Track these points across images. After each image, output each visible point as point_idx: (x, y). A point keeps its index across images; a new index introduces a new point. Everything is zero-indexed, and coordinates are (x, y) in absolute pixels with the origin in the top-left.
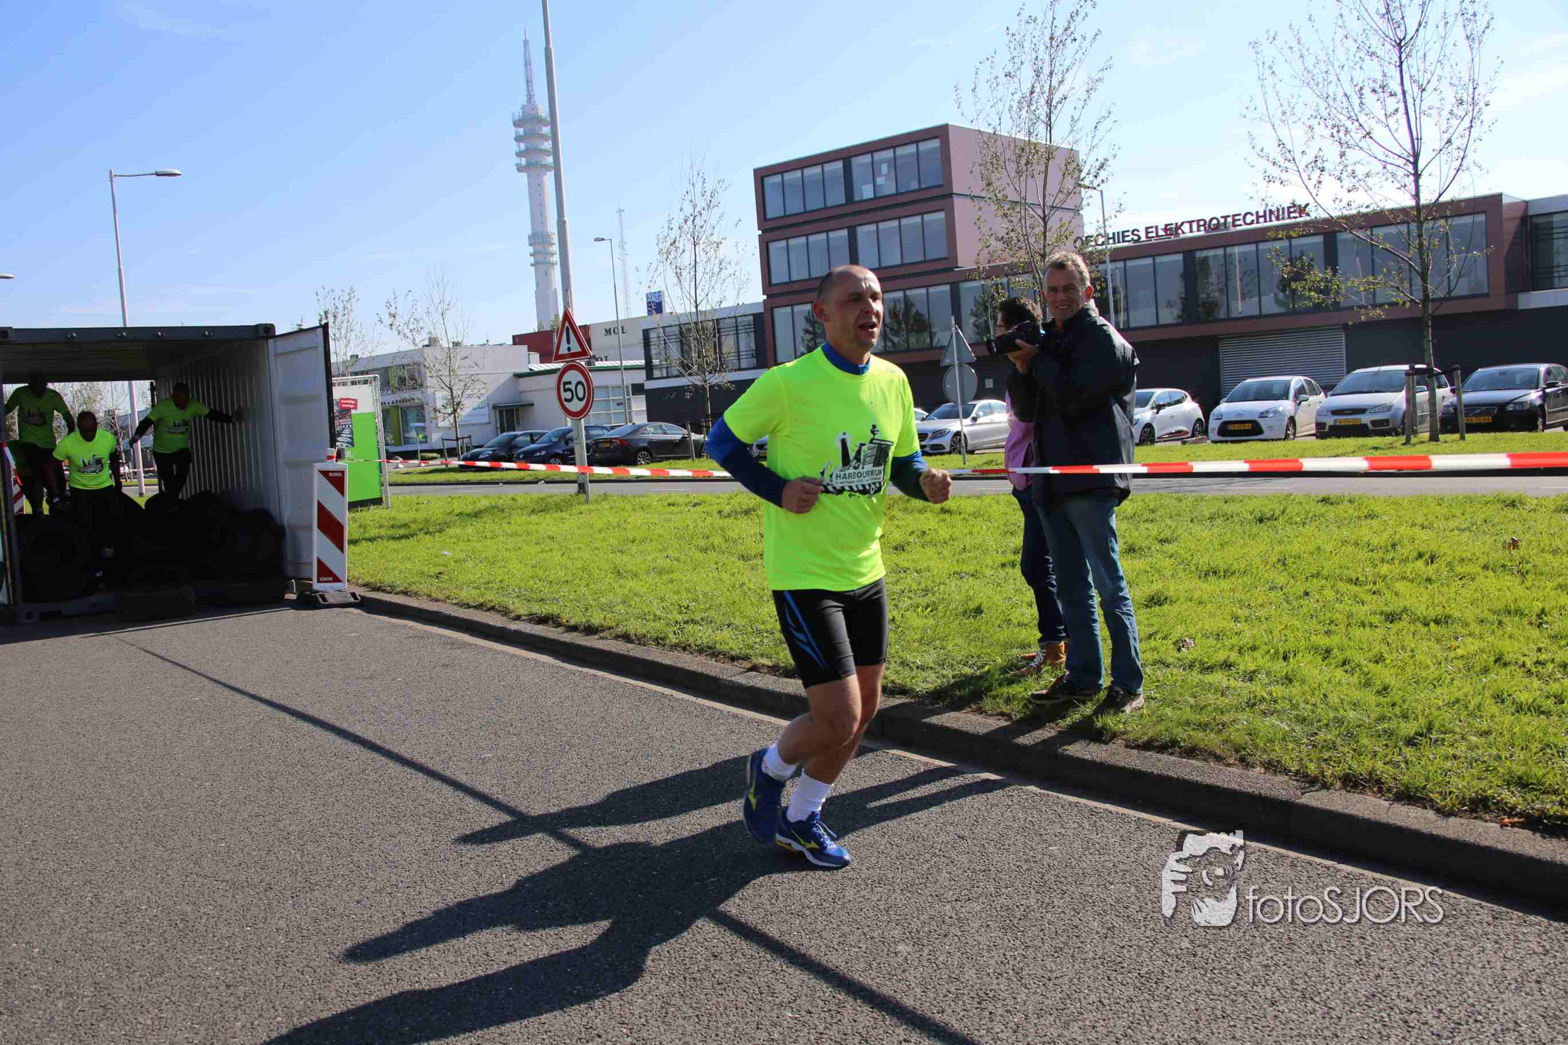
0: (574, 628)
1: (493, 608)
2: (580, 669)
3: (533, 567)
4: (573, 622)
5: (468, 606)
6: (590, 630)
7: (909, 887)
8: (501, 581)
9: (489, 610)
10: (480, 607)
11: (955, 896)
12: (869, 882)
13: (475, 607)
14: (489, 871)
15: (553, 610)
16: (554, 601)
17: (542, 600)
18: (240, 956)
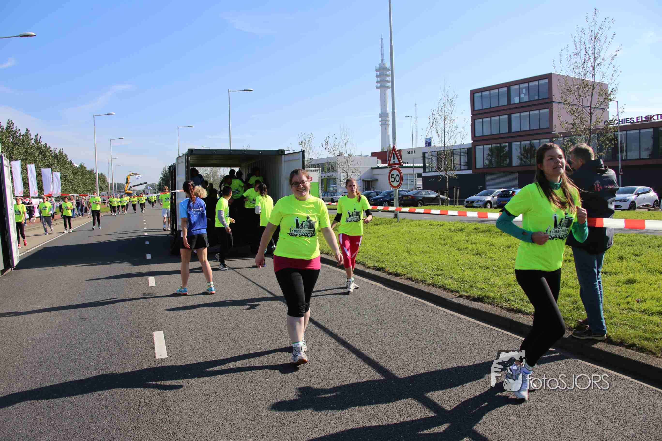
0: (390, 274)
2: (392, 290)
3: (376, 247)
4: (390, 271)
6: (397, 275)
8: (363, 252)
11: (535, 399)
15: (383, 265)
16: (384, 262)
17: (379, 261)
18: (264, 389)
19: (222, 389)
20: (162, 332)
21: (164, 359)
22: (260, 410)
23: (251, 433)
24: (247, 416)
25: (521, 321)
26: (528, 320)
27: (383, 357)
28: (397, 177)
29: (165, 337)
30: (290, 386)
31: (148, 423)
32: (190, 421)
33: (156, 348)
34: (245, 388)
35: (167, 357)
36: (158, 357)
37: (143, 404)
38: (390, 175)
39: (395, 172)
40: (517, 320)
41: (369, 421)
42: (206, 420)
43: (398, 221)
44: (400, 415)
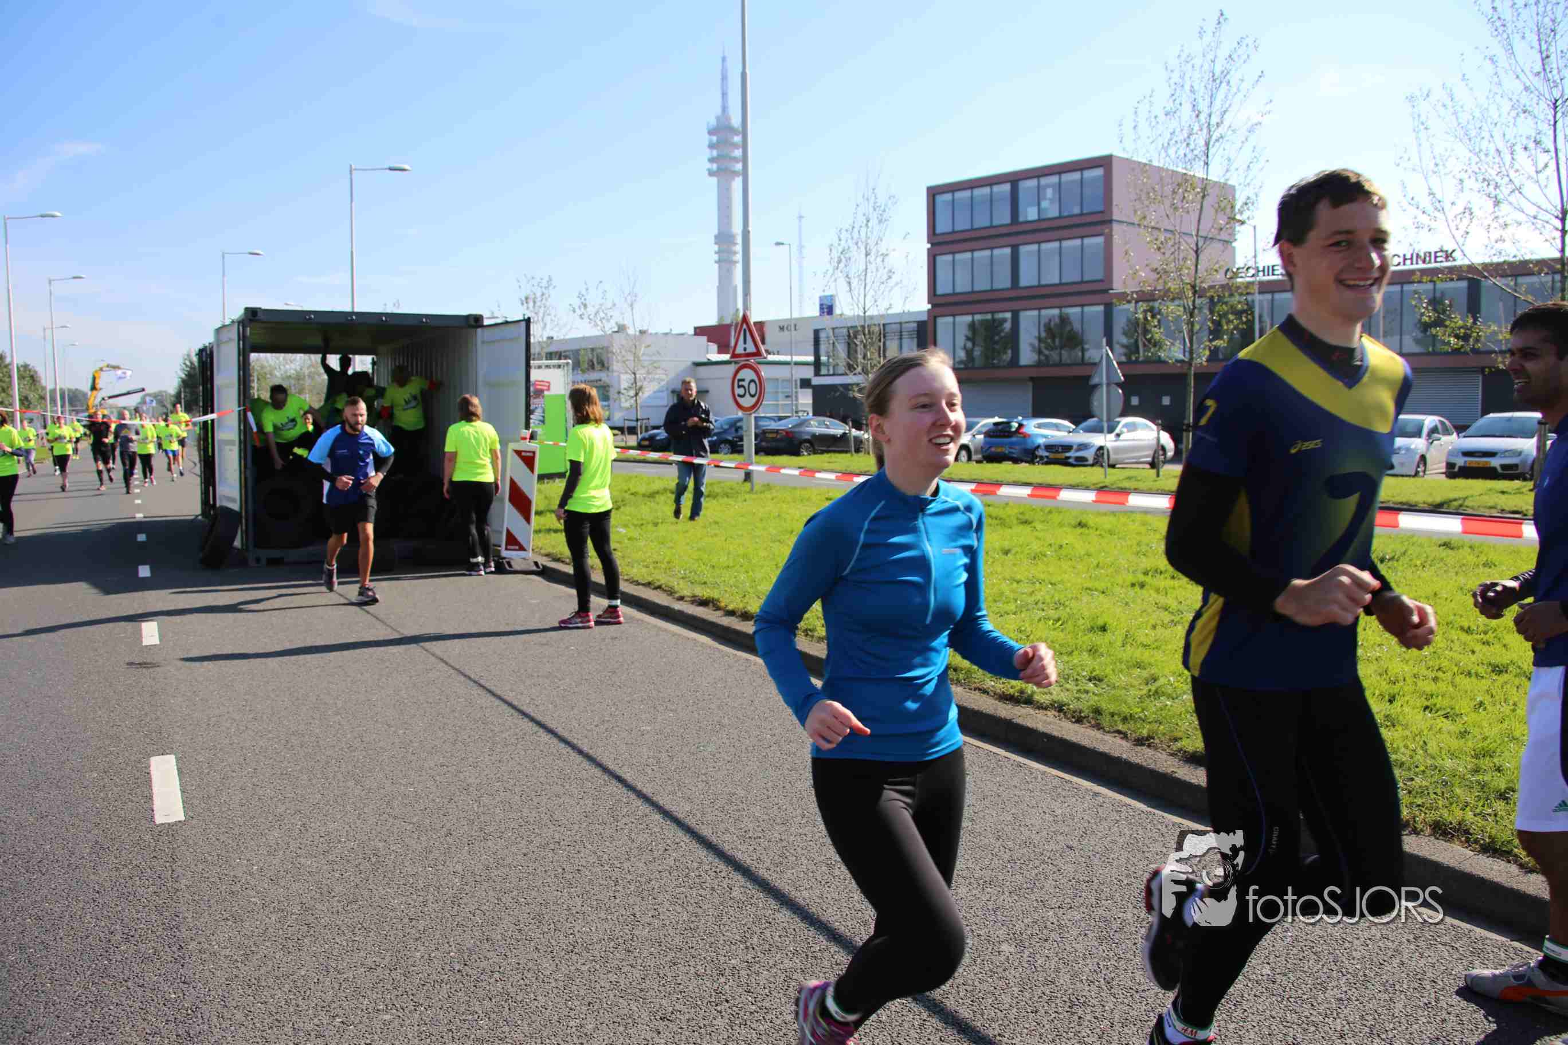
0: (731, 613)
1: (659, 587)
3: (699, 550)
4: (730, 607)
5: (638, 583)
7: (1016, 891)
8: (668, 562)
9: (656, 588)
10: (648, 585)
11: (1058, 904)
12: (981, 882)
13: (643, 585)
14: (640, 838)
15: (714, 594)
16: (716, 585)
17: (705, 583)
18: (422, 893)
19: (318, 896)
20: (172, 758)
21: (176, 823)
22: (411, 943)
23: (388, 1001)
24: (378, 959)
25: (1029, 723)
26: (1045, 721)
27: (709, 810)
28: (752, 385)
29: (179, 769)
30: (485, 884)
31: (130, 984)
32: (236, 976)
33: (155, 798)
34: (375, 892)
35: (183, 818)
36: (159, 819)
37: (118, 937)
38: (736, 381)
39: (747, 374)
40: (1020, 721)
41: (674, 964)
42: (276, 973)
43: (752, 489)
44: (747, 947)
